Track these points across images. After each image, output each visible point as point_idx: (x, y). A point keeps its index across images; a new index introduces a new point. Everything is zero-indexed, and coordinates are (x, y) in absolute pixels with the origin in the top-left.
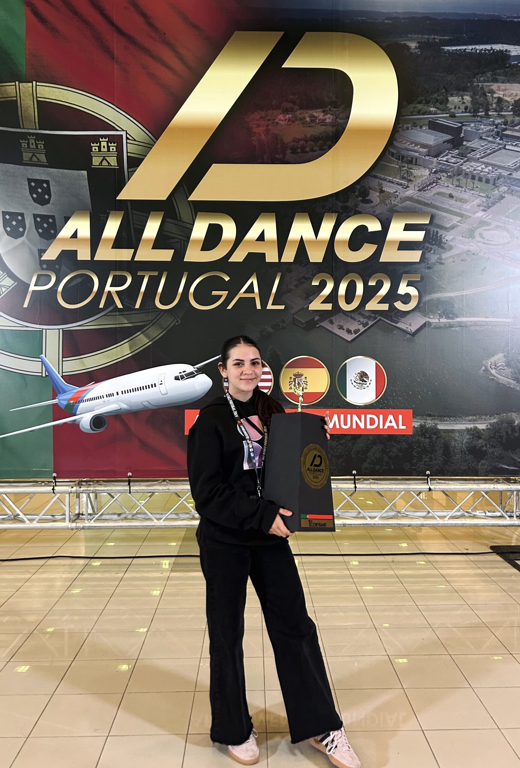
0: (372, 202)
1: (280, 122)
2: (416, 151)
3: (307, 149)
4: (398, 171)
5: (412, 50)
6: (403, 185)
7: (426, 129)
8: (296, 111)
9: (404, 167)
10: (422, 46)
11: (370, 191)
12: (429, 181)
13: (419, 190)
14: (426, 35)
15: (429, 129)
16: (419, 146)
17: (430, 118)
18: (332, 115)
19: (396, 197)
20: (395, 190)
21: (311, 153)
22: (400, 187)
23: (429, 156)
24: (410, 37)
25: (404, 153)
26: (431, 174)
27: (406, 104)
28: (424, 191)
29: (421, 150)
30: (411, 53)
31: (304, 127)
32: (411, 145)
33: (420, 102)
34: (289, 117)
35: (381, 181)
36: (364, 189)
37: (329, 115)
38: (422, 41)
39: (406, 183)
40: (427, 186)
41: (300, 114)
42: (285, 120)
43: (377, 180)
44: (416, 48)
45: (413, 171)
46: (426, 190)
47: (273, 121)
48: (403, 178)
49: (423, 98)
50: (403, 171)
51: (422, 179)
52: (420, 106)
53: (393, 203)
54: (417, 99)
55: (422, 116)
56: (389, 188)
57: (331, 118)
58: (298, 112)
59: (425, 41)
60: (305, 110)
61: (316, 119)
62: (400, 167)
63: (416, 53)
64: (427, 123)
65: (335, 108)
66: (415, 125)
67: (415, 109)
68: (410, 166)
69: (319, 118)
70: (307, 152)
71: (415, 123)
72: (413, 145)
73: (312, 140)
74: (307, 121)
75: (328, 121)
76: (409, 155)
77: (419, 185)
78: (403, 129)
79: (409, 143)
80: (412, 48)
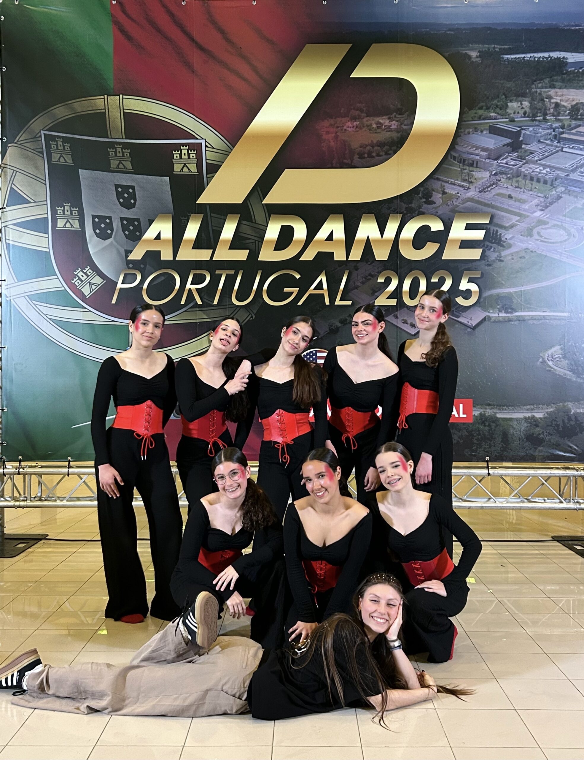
0: (435, 203)
1: (348, 129)
2: (477, 155)
3: (374, 154)
4: (459, 174)
5: (472, 59)
6: (465, 187)
7: (486, 133)
8: (364, 118)
9: (465, 169)
10: (482, 55)
11: (433, 192)
12: (489, 183)
13: (480, 192)
14: (487, 44)
15: (490, 133)
16: (480, 150)
17: (491, 123)
18: (397, 121)
19: (457, 199)
20: (457, 192)
21: (377, 158)
22: (461, 189)
23: (489, 158)
24: (471, 47)
25: (465, 156)
26: (492, 176)
27: (468, 110)
28: (484, 192)
29: (482, 153)
30: (473, 61)
31: (370, 133)
32: (472, 149)
33: (481, 108)
34: (357, 124)
35: (443, 184)
36: (427, 191)
37: (394, 122)
38: (482, 51)
39: (467, 185)
40: (488, 187)
41: (367, 121)
42: (353, 127)
43: (440, 183)
44: (477, 57)
45: (474, 173)
46: (486, 191)
47: (342, 128)
48: (465, 180)
49: (484, 104)
50: (465, 173)
51: (483, 181)
52: (481, 112)
53: (455, 203)
54: (477, 105)
55: (483, 121)
56: (451, 190)
57: (396, 125)
58: (365, 120)
59: (486, 50)
60: (372, 118)
61: (382, 125)
62: (462, 170)
63: (476, 61)
64: (488, 127)
65: (400, 114)
66: (476, 130)
67: (476, 115)
68: (471, 168)
69: (385, 124)
70: (373, 157)
71: (476, 128)
72: (474, 149)
73: (378, 146)
74: (373, 128)
75: (393, 127)
76: (470, 159)
77: (480, 186)
78: (465, 134)
79: (470, 147)
80: (473, 57)
